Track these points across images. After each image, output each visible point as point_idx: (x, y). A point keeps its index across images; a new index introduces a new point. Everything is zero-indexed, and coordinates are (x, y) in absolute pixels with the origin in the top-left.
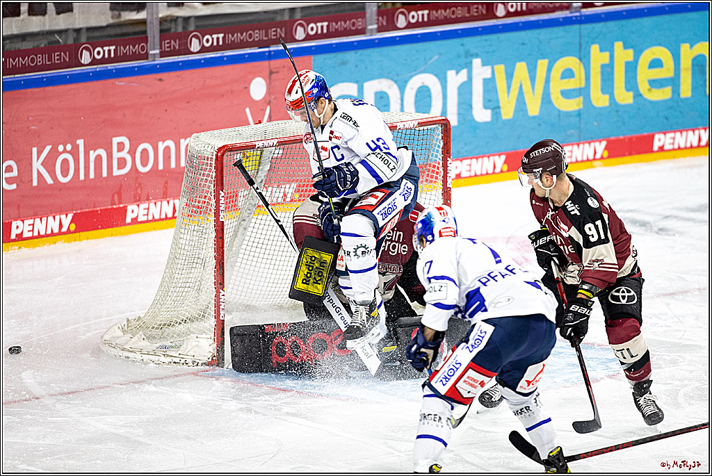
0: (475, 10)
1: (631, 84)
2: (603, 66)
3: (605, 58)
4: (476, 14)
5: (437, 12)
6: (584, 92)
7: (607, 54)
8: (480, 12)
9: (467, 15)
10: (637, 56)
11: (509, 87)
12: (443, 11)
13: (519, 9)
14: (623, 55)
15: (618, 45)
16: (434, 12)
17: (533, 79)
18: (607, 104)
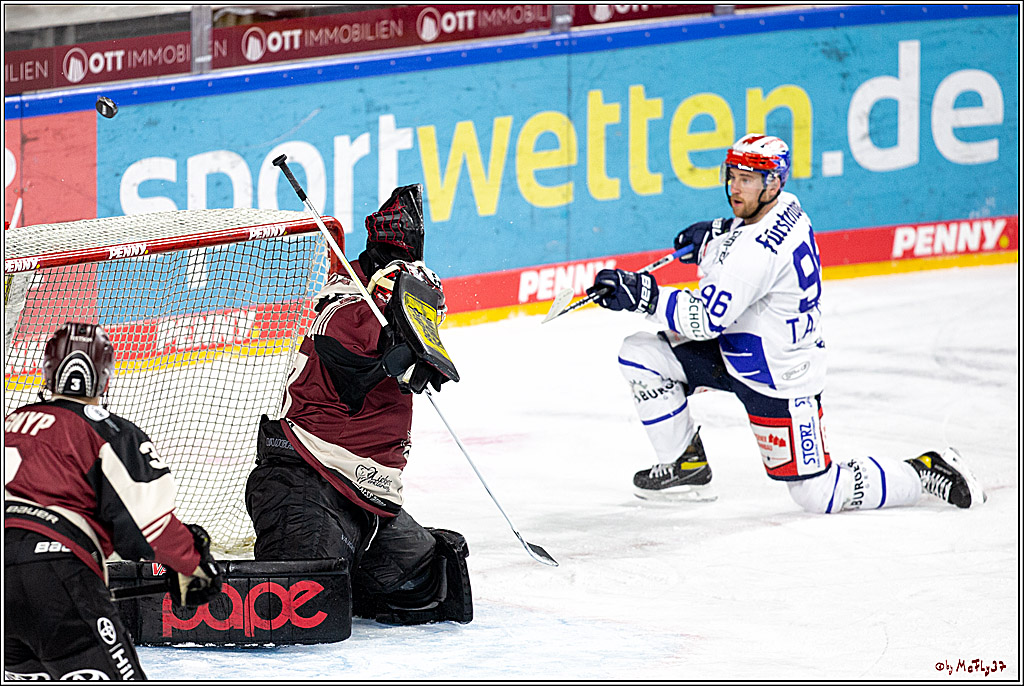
0: (384, 29)
1: (659, 158)
2: (610, 129)
3: (613, 114)
4: (385, 36)
5: (317, 33)
6: (575, 174)
7: (616, 107)
8: (392, 33)
9: (370, 38)
10: (669, 111)
11: (443, 165)
12: (327, 31)
13: (461, 27)
14: (644, 108)
15: (636, 92)
16: (312, 33)
17: (485, 150)
18: (616, 194)
